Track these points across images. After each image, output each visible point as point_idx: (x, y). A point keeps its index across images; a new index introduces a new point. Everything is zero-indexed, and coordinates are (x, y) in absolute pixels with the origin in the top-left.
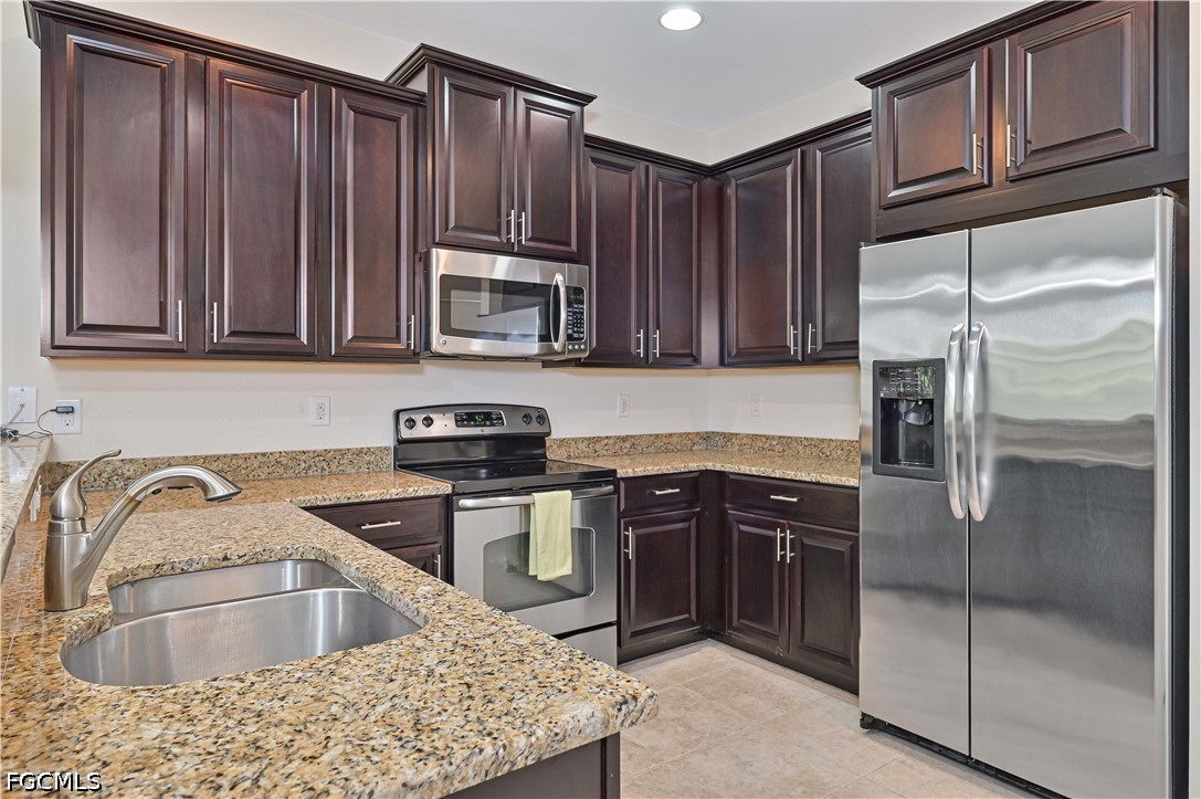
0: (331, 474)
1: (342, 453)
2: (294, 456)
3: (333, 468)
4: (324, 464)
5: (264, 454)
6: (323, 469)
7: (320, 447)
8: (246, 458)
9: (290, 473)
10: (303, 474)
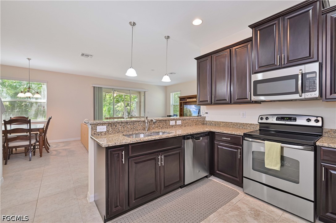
0: (244, 128)
1: (247, 124)
2: (237, 124)
3: (245, 127)
4: (243, 126)
5: (231, 123)
6: (243, 127)
7: (242, 122)
8: (229, 123)
9: (236, 127)
10: (239, 127)
